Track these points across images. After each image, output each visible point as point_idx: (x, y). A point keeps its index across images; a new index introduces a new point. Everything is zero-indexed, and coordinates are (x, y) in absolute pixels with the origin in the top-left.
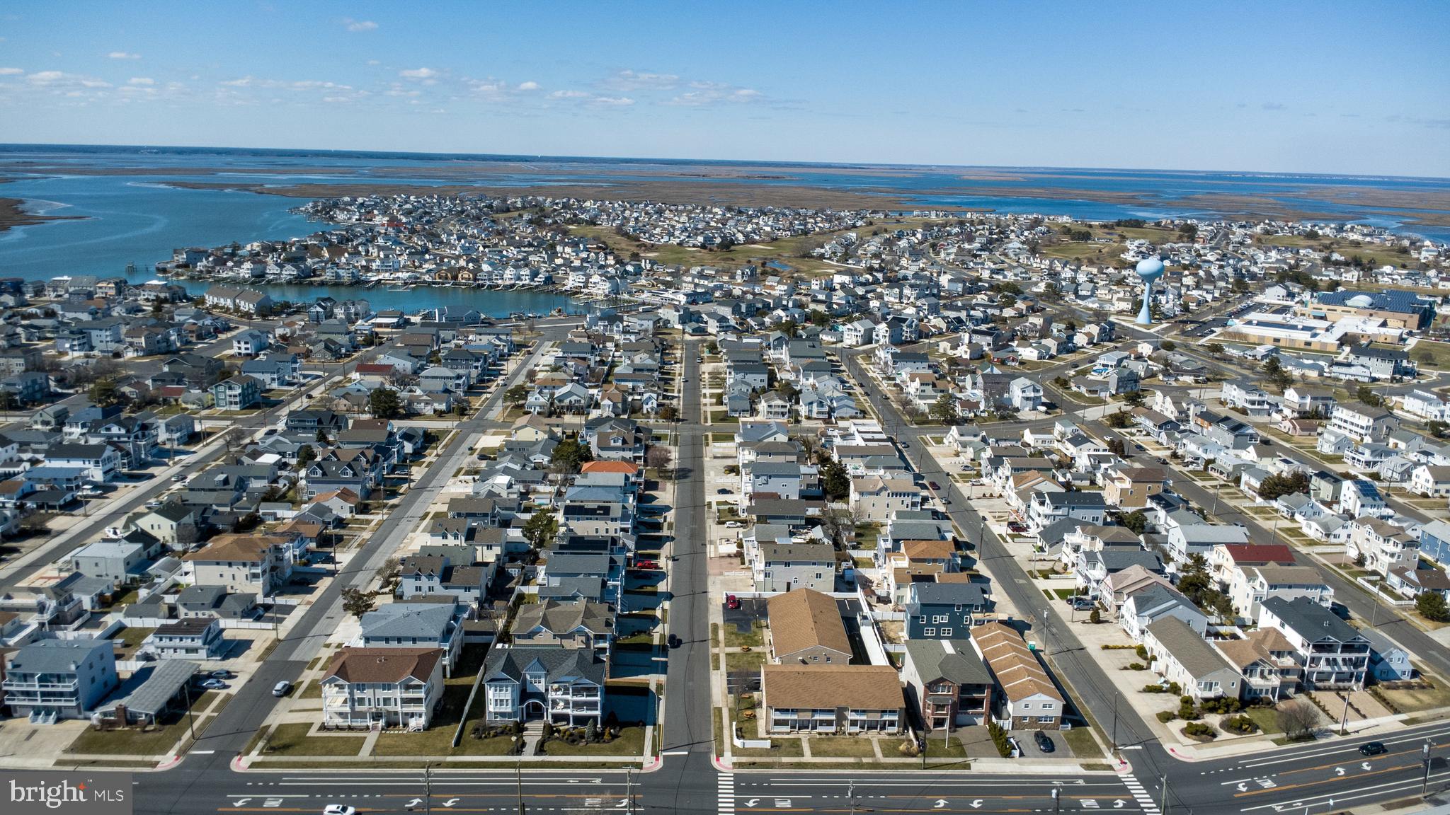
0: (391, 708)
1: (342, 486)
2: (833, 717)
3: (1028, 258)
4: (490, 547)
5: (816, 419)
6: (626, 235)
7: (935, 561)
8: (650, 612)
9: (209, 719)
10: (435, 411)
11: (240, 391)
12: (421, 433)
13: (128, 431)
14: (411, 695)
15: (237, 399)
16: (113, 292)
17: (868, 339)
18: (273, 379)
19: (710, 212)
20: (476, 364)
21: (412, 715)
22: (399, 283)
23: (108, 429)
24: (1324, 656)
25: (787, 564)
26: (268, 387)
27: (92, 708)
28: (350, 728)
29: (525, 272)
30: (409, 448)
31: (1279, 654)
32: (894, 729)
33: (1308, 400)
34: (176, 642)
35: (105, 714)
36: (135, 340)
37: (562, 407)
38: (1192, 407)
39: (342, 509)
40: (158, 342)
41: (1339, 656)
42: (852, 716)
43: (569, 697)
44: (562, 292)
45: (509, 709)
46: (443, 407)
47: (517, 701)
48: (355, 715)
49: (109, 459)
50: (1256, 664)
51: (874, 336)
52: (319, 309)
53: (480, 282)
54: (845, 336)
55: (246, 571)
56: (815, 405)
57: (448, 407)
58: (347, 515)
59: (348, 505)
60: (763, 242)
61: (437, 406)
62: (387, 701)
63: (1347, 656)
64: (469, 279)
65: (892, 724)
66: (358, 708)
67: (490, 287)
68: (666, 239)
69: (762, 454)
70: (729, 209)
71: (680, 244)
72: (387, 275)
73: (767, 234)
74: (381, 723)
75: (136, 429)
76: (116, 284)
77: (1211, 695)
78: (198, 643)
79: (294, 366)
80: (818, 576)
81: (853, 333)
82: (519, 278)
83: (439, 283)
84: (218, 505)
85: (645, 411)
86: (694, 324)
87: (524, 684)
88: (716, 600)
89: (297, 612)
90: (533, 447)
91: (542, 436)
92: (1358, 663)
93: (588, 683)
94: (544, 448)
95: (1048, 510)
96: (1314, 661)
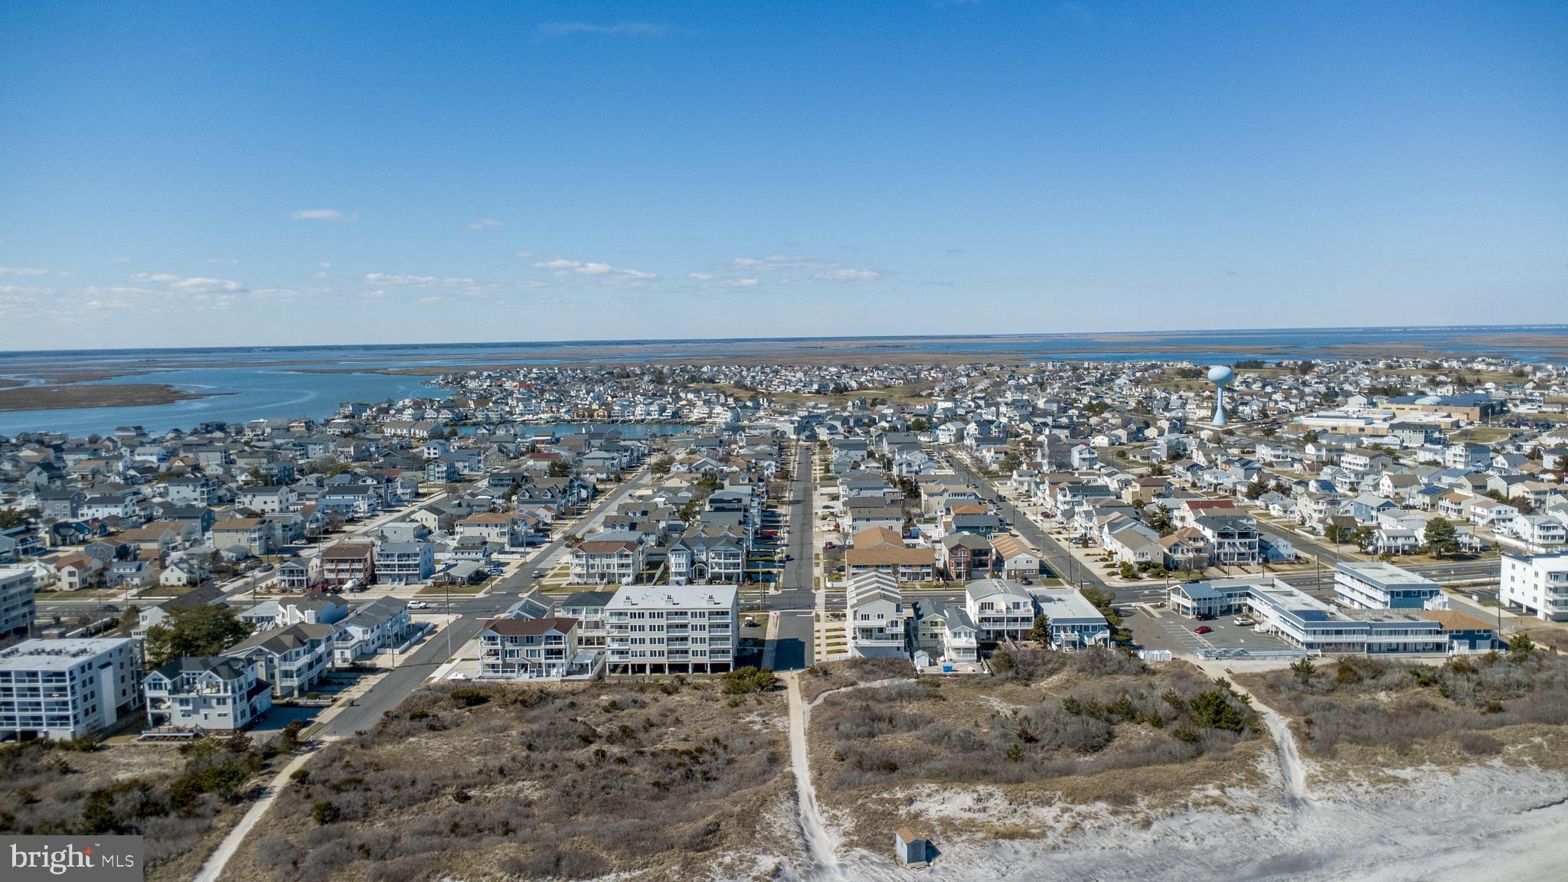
0: (611, 571)
2: (890, 571)
3: (1131, 389)
6: (745, 387)
8: (773, 551)
9: (497, 584)
10: (597, 478)
11: (445, 469)
12: (592, 487)
14: (624, 561)
15: (443, 475)
17: (960, 436)
18: (465, 466)
19: (826, 370)
20: (625, 454)
21: (624, 575)
23: (364, 481)
24: (1226, 541)
25: (868, 520)
26: (461, 473)
27: (426, 577)
28: (586, 584)
29: (654, 408)
30: (584, 493)
31: (1195, 540)
32: (930, 579)
33: (1324, 452)
34: (466, 555)
36: (346, 450)
38: (1219, 457)
39: (545, 515)
41: (1237, 541)
42: (902, 570)
43: (722, 561)
45: (683, 570)
46: (604, 476)
47: (689, 565)
48: (589, 576)
49: (371, 496)
50: (1176, 545)
51: (965, 434)
52: (484, 431)
54: (940, 436)
55: (498, 530)
56: (904, 466)
57: (608, 477)
58: (549, 521)
59: (550, 514)
60: (876, 388)
61: (599, 476)
62: (608, 566)
63: (1243, 541)
64: (604, 416)
65: (928, 574)
66: (591, 571)
67: (623, 422)
68: (782, 388)
70: (845, 367)
71: (796, 391)
72: (530, 417)
73: (880, 382)
74: (605, 580)
77: (1143, 560)
78: (480, 555)
79: (479, 458)
80: (891, 528)
81: (947, 433)
82: (649, 414)
83: (576, 421)
86: (807, 433)
87: (693, 554)
88: (819, 545)
89: (533, 553)
90: (679, 489)
91: (685, 484)
92: (1251, 546)
93: (733, 550)
94: (688, 490)
95: (1068, 498)
96: (1220, 545)
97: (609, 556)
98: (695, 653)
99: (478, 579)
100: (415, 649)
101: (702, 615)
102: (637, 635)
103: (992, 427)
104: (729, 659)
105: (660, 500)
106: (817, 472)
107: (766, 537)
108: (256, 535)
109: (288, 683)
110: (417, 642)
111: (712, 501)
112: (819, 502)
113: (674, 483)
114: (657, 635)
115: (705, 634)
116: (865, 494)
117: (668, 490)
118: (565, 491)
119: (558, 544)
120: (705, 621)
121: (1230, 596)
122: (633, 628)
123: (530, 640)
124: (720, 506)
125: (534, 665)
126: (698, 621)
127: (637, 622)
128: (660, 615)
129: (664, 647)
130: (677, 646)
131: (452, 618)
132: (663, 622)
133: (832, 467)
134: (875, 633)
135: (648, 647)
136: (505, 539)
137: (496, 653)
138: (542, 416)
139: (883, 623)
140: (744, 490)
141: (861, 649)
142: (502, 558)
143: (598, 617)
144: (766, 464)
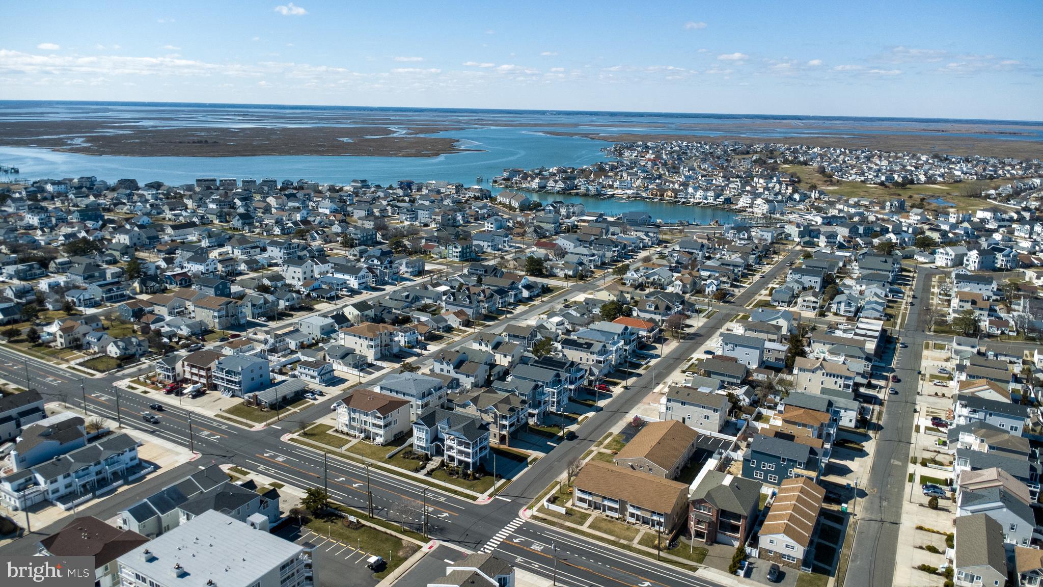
0: (367, 427)
1: (460, 308)
2: (617, 506)
4: (505, 356)
5: (842, 316)
7: (804, 425)
8: (575, 416)
9: (295, 412)
10: (565, 274)
11: (460, 250)
12: (540, 286)
13: (381, 263)
14: (377, 422)
15: (458, 255)
16: (454, 191)
18: (489, 246)
20: (614, 249)
21: (377, 435)
22: (625, 197)
23: (373, 261)
25: (683, 403)
26: (485, 250)
27: (247, 393)
28: (348, 434)
30: (526, 294)
32: (661, 529)
34: (306, 371)
35: (249, 397)
36: (437, 217)
37: (648, 283)
39: (454, 322)
40: (449, 220)
42: (631, 510)
43: (455, 446)
44: (733, 210)
45: (424, 444)
46: (571, 273)
47: (429, 441)
48: (352, 427)
49: (363, 277)
51: (965, 261)
53: (679, 199)
54: (937, 259)
55: (367, 343)
57: (576, 273)
59: (459, 320)
61: (567, 271)
62: (365, 423)
64: (671, 197)
66: (353, 423)
67: (684, 203)
69: (750, 330)
71: (863, 181)
74: (362, 435)
75: (386, 262)
76: (456, 187)
78: (316, 374)
79: (505, 239)
80: (707, 417)
81: (945, 257)
82: (706, 198)
83: (650, 198)
84: (395, 309)
85: (707, 293)
87: (437, 430)
88: (629, 418)
89: (379, 373)
95: (966, 412)
97: (365, 414)
100: (88, 504)
108: (217, 314)
136: (372, 352)
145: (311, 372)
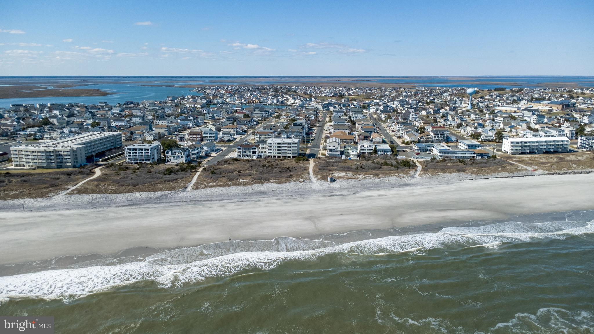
6: (307, 94)
11: (211, 116)
12: (257, 121)
14: (269, 137)
19: (338, 89)
20: (266, 113)
22: (236, 104)
24: (437, 136)
25: (339, 130)
27: (216, 140)
29: (275, 100)
30: (255, 123)
31: (428, 135)
33: (491, 117)
34: (226, 135)
41: (440, 136)
42: (345, 141)
43: (296, 137)
44: (286, 105)
50: (422, 136)
51: (379, 110)
52: (220, 106)
53: (261, 103)
54: (370, 110)
55: (233, 130)
56: (355, 118)
57: (261, 119)
58: (246, 129)
60: (355, 95)
61: (259, 119)
62: (265, 138)
65: (352, 142)
66: (260, 139)
67: (264, 104)
68: (321, 94)
70: (345, 88)
71: (325, 96)
73: (357, 93)
77: (412, 140)
81: (373, 109)
82: (273, 102)
86: (326, 108)
87: (288, 135)
88: (324, 136)
89: (243, 137)
90: (284, 122)
91: (286, 121)
92: (443, 138)
93: (299, 134)
94: (286, 122)
95: (399, 126)
96: (435, 137)
97: (265, 135)
98: (288, 153)
99: (229, 141)
100: (219, 153)
101: (290, 144)
102: (274, 148)
103: (388, 108)
104: (296, 155)
105: (278, 124)
106: (328, 119)
107: (309, 133)
108: (167, 129)
109: (193, 156)
110: (219, 152)
111: (293, 124)
112: (326, 127)
113: (282, 120)
114: (279, 149)
115: (291, 149)
116: (339, 123)
117: (280, 122)
118: (250, 122)
119: (250, 134)
120: (291, 146)
121: (428, 147)
122: (274, 147)
123: (249, 149)
124: (296, 125)
125: (249, 155)
126: (289, 146)
127: (274, 145)
128: (280, 144)
129: (281, 152)
130: (284, 151)
131: (226, 148)
132: (281, 145)
133: (332, 118)
134: (333, 150)
135: (277, 152)
136: (235, 133)
137: (240, 152)
138: (237, 102)
139: (334, 148)
140: (303, 121)
141: (329, 154)
142: (235, 137)
143: (264, 146)
144: (311, 116)
145: (228, 135)
